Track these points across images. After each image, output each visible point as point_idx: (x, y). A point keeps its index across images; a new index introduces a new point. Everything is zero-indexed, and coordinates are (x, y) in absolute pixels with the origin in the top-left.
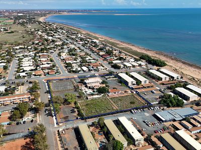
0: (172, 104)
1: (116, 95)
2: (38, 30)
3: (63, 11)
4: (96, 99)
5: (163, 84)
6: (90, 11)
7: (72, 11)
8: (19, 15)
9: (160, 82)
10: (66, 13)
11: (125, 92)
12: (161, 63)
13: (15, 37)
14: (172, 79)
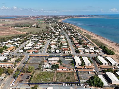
0: (94, 85)
1: (62, 71)
2: (53, 27)
3: (75, 16)
4: (48, 72)
5: (101, 68)
6: (92, 16)
7: (81, 16)
8: (51, 18)
9: (100, 66)
10: (76, 17)
11: (70, 70)
12: (110, 52)
13: (39, 30)
14: (110, 65)
